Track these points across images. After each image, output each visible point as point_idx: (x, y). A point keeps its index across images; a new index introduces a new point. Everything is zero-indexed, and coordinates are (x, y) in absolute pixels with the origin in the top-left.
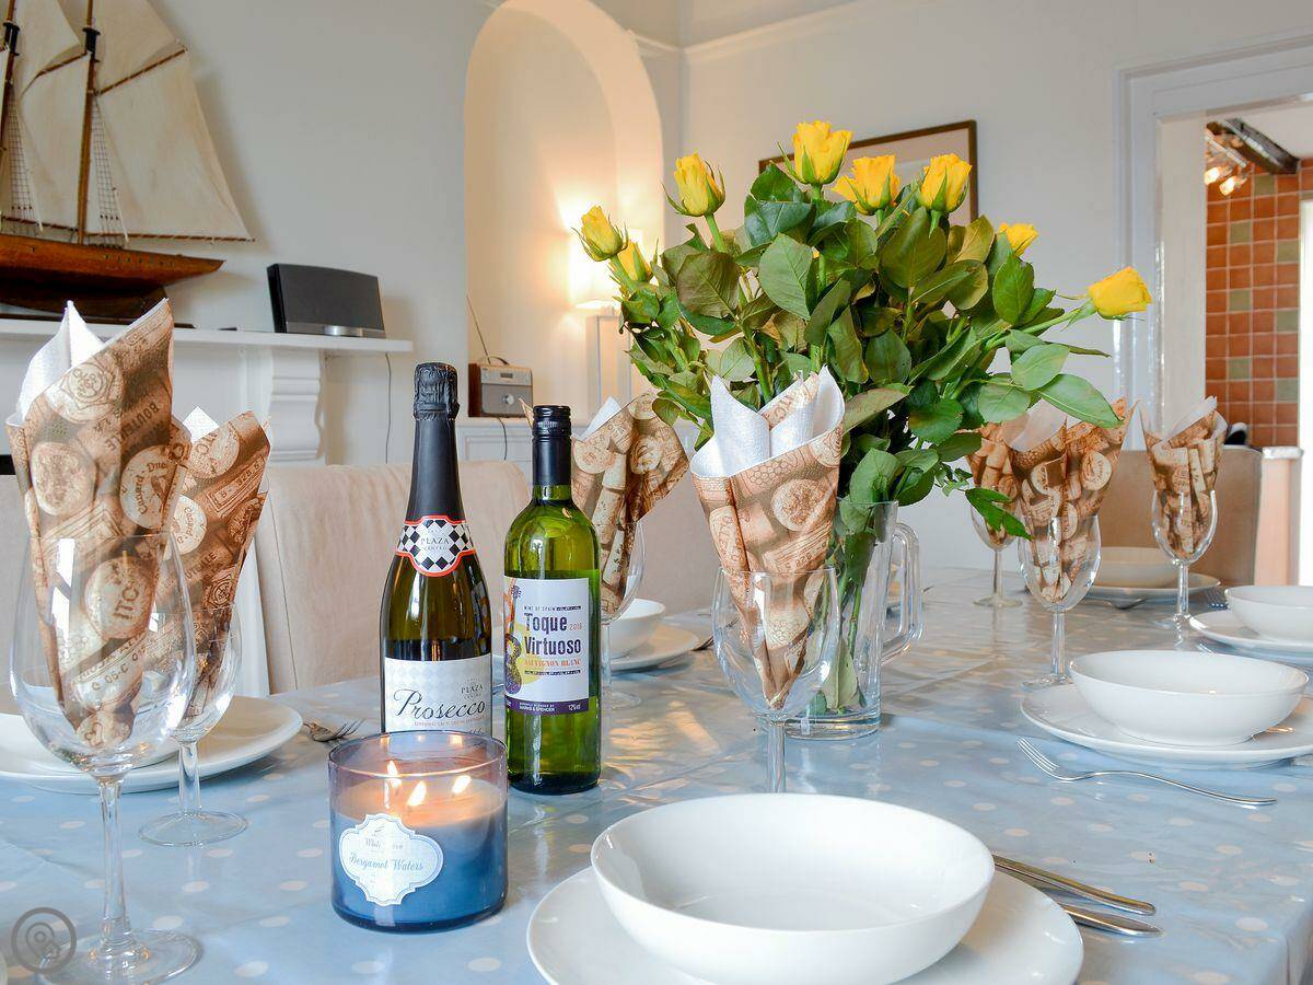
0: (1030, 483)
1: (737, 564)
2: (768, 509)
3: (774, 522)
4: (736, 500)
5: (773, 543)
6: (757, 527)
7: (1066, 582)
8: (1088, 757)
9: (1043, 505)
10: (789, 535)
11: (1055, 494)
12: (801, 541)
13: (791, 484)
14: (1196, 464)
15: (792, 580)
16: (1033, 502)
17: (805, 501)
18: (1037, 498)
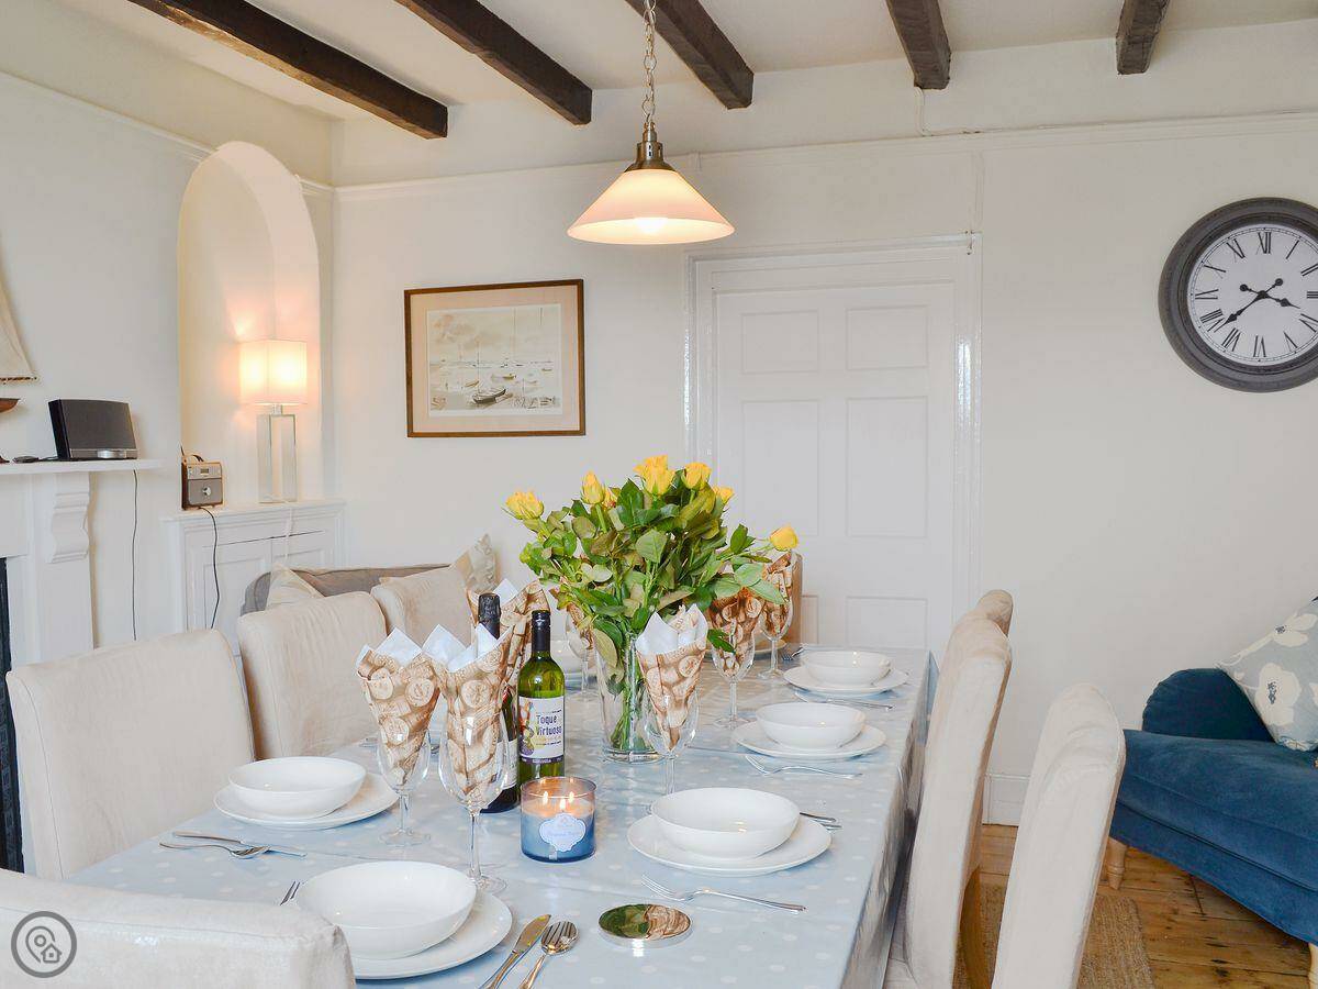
0: (721, 615)
1: (659, 692)
2: (677, 669)
3: (679, 674)
4: (662, 664)
5: (678, 683)
6: (671, 676)
7: (737, 666)
8: (779, 762)
9: (727, 627)
10: (684, 678)
11: (734, 621)
12: (688, 681)
13: (687, 658)
14: (782, 582)
15: (684, 698)
16: (722, 625)
17: (691, 665)
18: (724, 623)
